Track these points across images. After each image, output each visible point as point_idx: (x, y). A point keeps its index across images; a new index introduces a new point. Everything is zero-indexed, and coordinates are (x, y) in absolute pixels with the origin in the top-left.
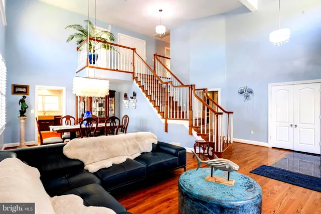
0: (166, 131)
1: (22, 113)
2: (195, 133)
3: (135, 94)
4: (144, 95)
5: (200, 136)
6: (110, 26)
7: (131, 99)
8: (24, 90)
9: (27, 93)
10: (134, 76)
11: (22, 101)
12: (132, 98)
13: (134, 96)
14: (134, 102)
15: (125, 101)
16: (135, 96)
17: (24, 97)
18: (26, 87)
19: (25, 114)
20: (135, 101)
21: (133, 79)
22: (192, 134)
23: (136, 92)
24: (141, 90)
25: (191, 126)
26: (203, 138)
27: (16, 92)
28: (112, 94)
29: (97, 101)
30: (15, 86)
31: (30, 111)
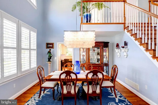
1: (49, 60)
3: (126, 44)
4: (137, 43)
7: (122, 49)
8: (51, 46)
9: (52, 47)
10: (125, 26)
11: (49, 52)
12: (123, 47)
14: (125, 51)
15: (117, 50)
16: (127, 45)
18: (52, 44)
20: (127, 50)
21: (125, 29)
23: (127, 41)
24: (133, 38)
27: (47, 47)
28: (106, 45)
29: (94, 51)
30: (48, 44)
31: (54, 58)
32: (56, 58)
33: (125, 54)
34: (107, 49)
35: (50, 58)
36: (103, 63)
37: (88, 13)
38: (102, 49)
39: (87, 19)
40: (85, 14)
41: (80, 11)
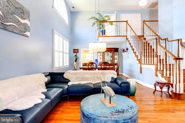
0: (141, 72)
1: (76, 61)
2: (159, 75)
5: (163, 78)
6: (115, 12)
7: (125, 53)
8: (77, 51)
9: (78, 52)
10: (127, 38)
11: (76, 56)
13: (127, 50)
15: (123, 54)
17: (77, 54)
18: (78, 50)
19: (77, 61)
20: (127, 53)
22: (157, 76)
23: (128, 48)
25: (157, 70)
26: (166, 80)
27: (74, 52)
28: (116, 50)
29: (108, 54)
30: (74, 50)
31: (79, 60)
32: (80, 60)
33: (127, 56)
34: (117, 53)
35: (77, 60)
36: (114, 63)
37: (103, 29)
38: (113, 53)
39: (102, 33)
40: (101, 30)
41: (98, 26)
